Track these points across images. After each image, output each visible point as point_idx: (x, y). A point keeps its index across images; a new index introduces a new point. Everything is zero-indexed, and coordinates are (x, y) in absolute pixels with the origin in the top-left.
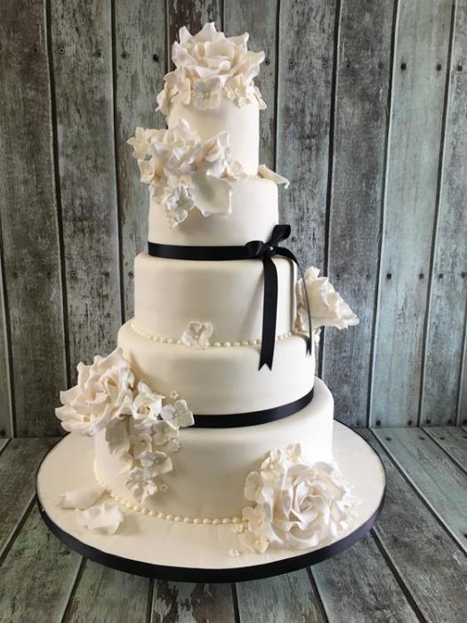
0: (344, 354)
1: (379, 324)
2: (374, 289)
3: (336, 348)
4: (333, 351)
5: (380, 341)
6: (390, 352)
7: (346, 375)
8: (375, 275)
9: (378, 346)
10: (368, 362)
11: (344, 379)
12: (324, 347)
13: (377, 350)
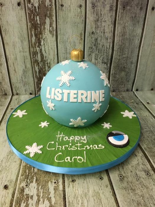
0: (124, 56)
1: (145, 39)
2: (144, 16)
3: (120, 52)
4: (119, 54)
5: (144, 48)
6: (148, 54)
7: (124, 67)
8: (146, 8)
9: (142, 51)
10: (136, 60)
11: (123, 69)
12: (114, 52)
13: (141, 53)
